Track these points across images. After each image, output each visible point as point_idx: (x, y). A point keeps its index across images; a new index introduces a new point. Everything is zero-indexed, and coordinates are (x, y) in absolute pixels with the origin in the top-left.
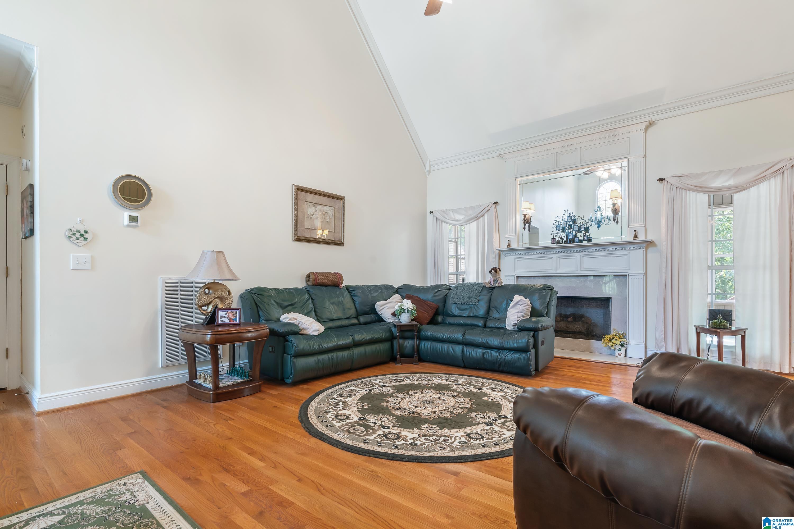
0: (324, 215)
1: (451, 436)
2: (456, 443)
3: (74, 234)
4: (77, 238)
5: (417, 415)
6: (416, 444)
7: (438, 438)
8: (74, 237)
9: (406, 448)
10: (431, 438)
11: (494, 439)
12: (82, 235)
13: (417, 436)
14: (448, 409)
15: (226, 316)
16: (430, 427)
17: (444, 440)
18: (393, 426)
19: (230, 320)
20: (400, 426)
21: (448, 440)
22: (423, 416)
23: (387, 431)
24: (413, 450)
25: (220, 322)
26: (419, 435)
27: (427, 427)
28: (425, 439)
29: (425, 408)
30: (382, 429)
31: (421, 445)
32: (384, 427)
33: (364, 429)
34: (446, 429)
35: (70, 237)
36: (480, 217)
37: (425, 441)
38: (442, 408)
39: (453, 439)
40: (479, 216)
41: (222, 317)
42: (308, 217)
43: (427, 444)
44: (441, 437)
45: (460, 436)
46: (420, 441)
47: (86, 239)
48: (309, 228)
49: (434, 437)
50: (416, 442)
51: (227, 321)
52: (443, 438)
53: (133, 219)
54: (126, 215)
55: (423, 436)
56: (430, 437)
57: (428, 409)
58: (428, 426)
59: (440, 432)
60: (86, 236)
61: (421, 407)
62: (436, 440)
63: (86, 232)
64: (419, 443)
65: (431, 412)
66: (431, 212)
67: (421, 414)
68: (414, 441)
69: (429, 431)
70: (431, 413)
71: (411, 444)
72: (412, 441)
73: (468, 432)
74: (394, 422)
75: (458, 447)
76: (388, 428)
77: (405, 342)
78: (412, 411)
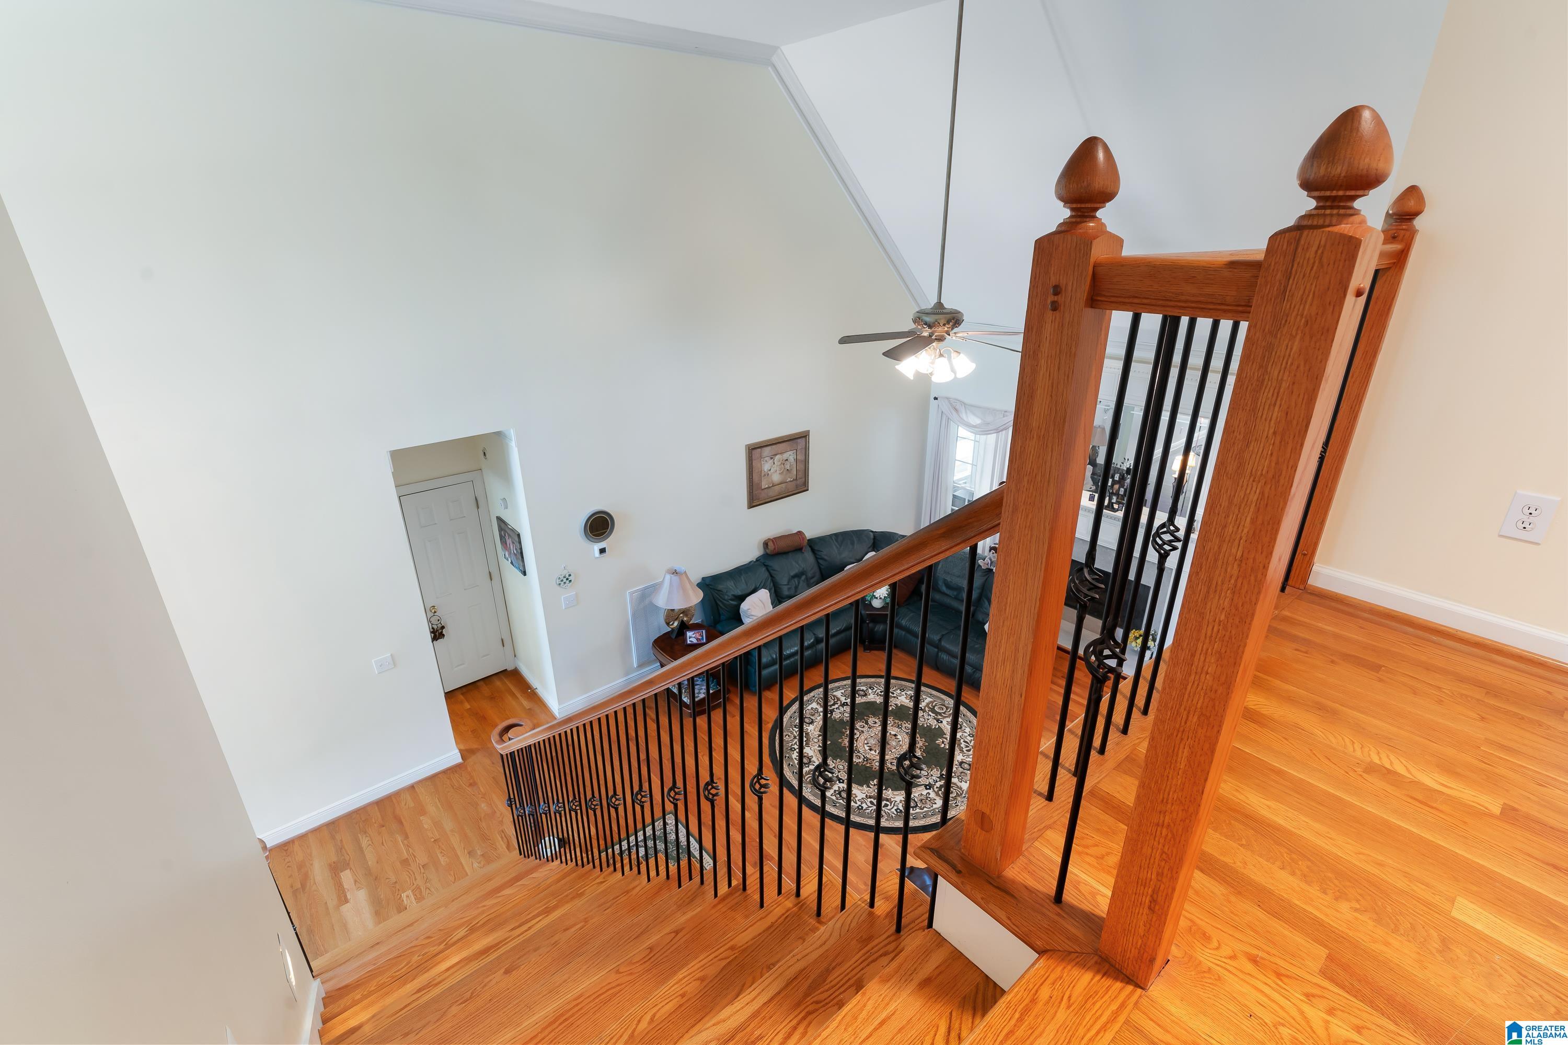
0: (784, 464)
1: (892, 800)
2: (894, 810)
3: (562, 580)
4: (565, 583)
5: (870, 763)
8: (562, 583)
11: (925, 809)
12: (567, 579)
15: (694, 636)
17: (885, 805)
19: (697, 639)
21: (888, 805)
22: (874, 767)
25: (689, 642)
26: (866, 794)
27: (875, 785)
28: (870, 801)
31: (866, 809)
35: (560, 584)
36: (1002, 431)
38: (894, 753)
39: (892, 805)
40: (1002, 428)
41: (690, 638)
42: (765, 475)
43: (870, 809)
44: (883, 801)
46: (866, 803)
47: (570, 581)
48: (767, 486)
50: (863, 805)
51: (695, 641)
53: (602, 551)
54: (597, 547)
55: (870, 796)
60: (570, 578)
61: (875, 751)
63: (570, 575)
66: (936, 399)
67: (873, 763)
68: (862, 802)
75: (893, 815)
77: (875, 627)
78: (867, 756)
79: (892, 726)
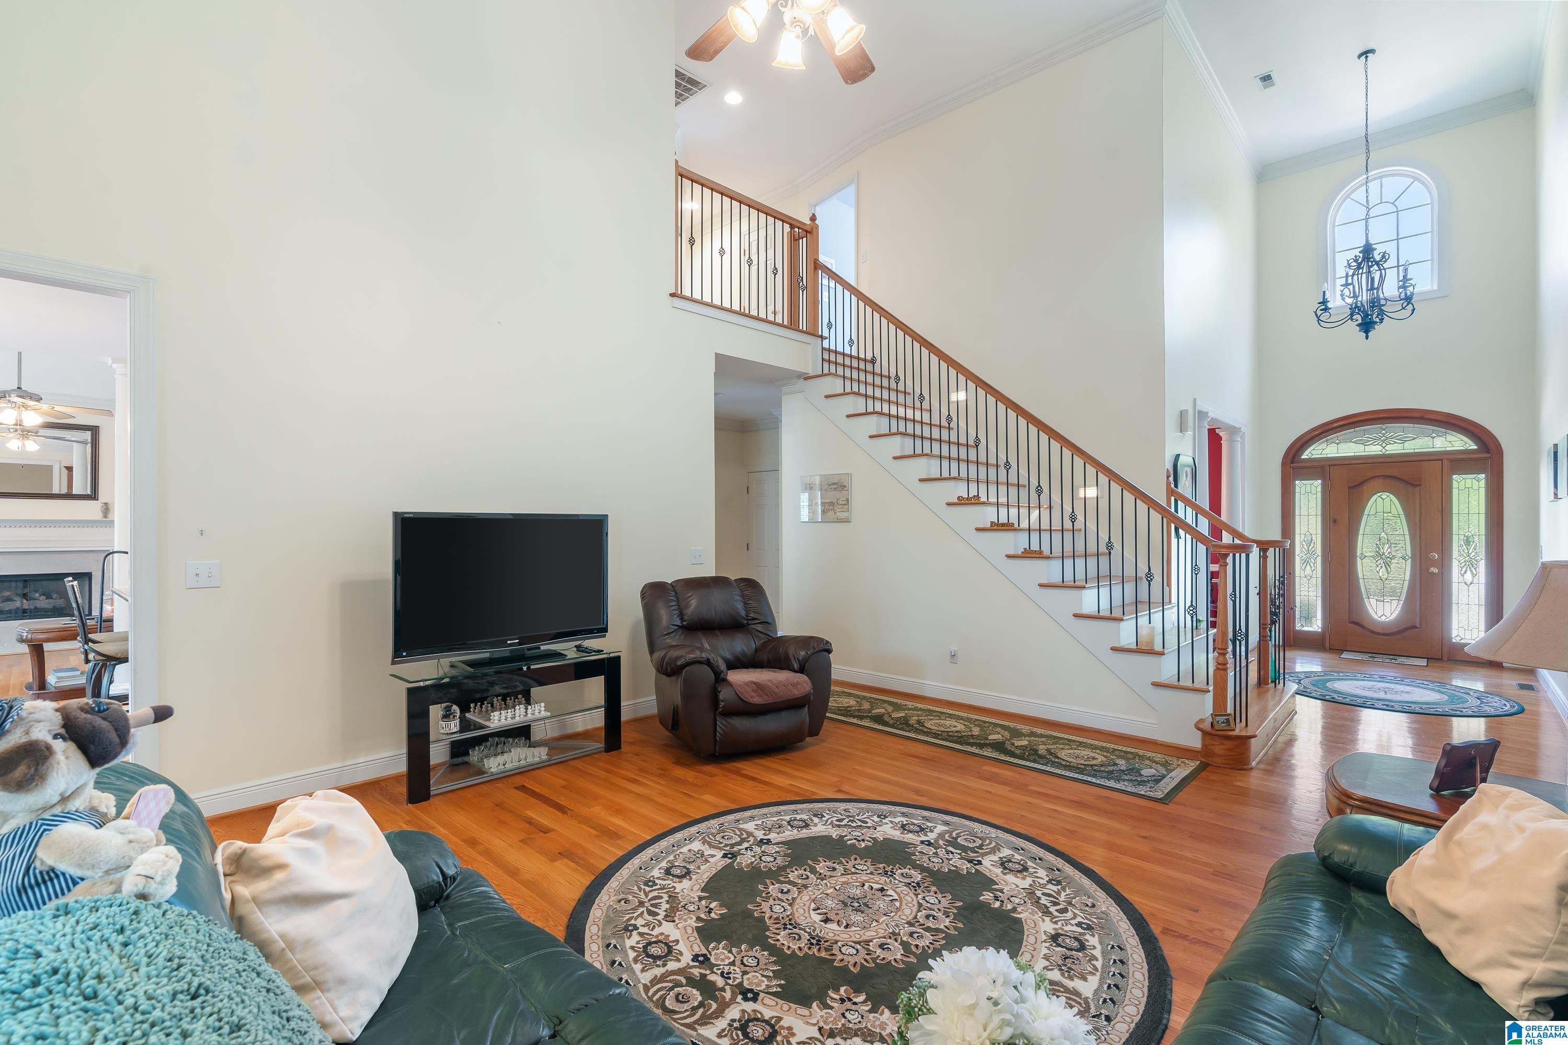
1: (830, 827)
2: (827, 817)
5: (879, 868)
6: (879, 816)
7: (850, 823)
9: (892, 814)
10: (859, 823)
13: (878, 829)
14: (818, 879)
16: (859, 841)
17: (841, 820)
18: (915, 846)
20: (907, 844)
21: (837, 821)
22: (868, 864)
23: (924, 838)
24: (883, 811)
26: (875, 829)
27: (863, 840)
28: (867, 823)
29: (864, 885)
30: (932, 841)
31: (872, 816)
32: (929, 844)
33: (959, 840)
34: (834, 836)
37: (867, 820)
38: (829, 885)
39: (829, 821)
43: (865, 816)
44: (846, 825)
45: (819, 824)
46: (873, 821)
49: (854, 825)
50: (879, 819)
52: (843, 823)
55: (869, 828)
56: (861, 826)
57: (858, 884)
58: (861, 843)
59: (845, 831)
61: (872, 888)
62: (852, 821)
64: (876, 819)
65: (853, 873)
67: (872, 868)
68: (881, 821)
69: (860, 834)
70: (853, 870)
71: (885, 817)
72: (884, 821)
73: (804, 831)
74: (917, 854)
75: (827, 814)
76: (922, 842)
78: (888, 878)
79: (836, 942)
